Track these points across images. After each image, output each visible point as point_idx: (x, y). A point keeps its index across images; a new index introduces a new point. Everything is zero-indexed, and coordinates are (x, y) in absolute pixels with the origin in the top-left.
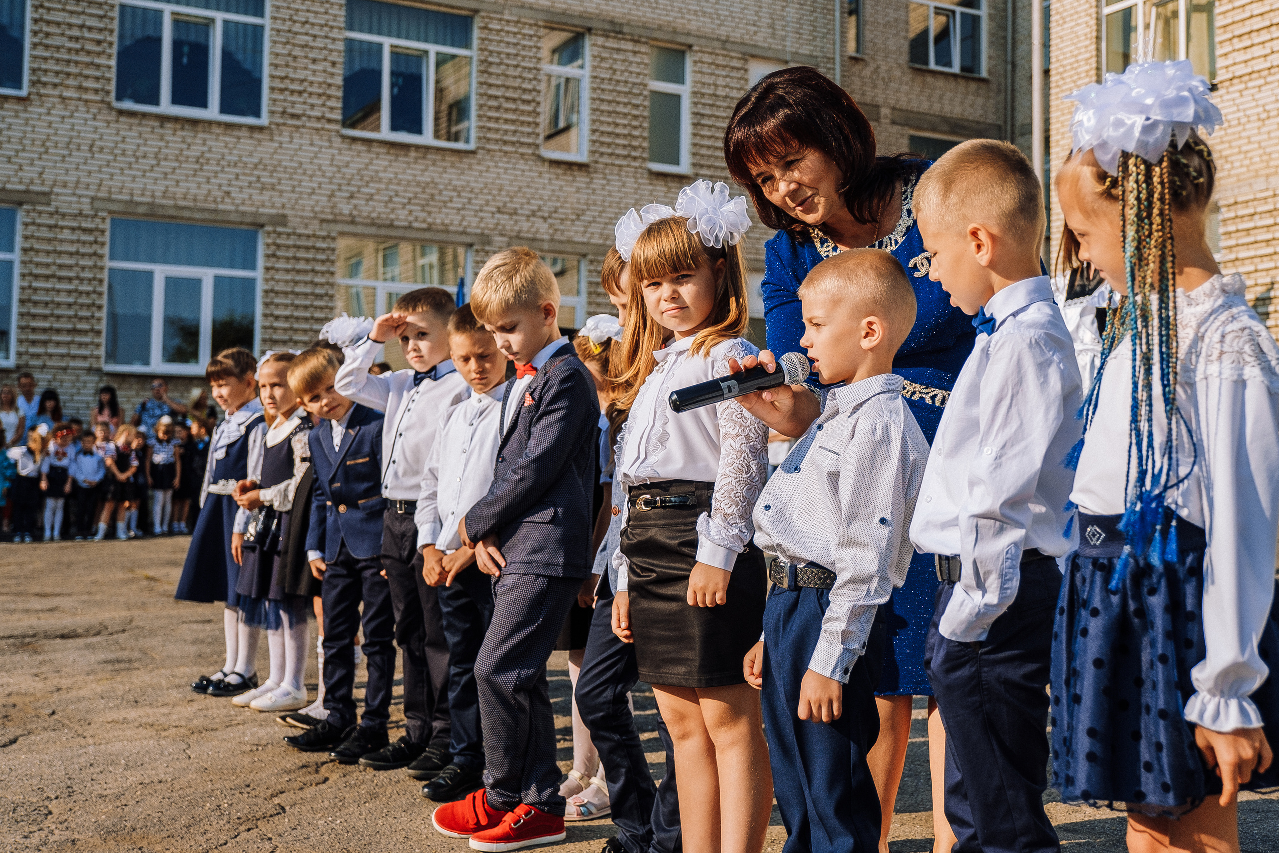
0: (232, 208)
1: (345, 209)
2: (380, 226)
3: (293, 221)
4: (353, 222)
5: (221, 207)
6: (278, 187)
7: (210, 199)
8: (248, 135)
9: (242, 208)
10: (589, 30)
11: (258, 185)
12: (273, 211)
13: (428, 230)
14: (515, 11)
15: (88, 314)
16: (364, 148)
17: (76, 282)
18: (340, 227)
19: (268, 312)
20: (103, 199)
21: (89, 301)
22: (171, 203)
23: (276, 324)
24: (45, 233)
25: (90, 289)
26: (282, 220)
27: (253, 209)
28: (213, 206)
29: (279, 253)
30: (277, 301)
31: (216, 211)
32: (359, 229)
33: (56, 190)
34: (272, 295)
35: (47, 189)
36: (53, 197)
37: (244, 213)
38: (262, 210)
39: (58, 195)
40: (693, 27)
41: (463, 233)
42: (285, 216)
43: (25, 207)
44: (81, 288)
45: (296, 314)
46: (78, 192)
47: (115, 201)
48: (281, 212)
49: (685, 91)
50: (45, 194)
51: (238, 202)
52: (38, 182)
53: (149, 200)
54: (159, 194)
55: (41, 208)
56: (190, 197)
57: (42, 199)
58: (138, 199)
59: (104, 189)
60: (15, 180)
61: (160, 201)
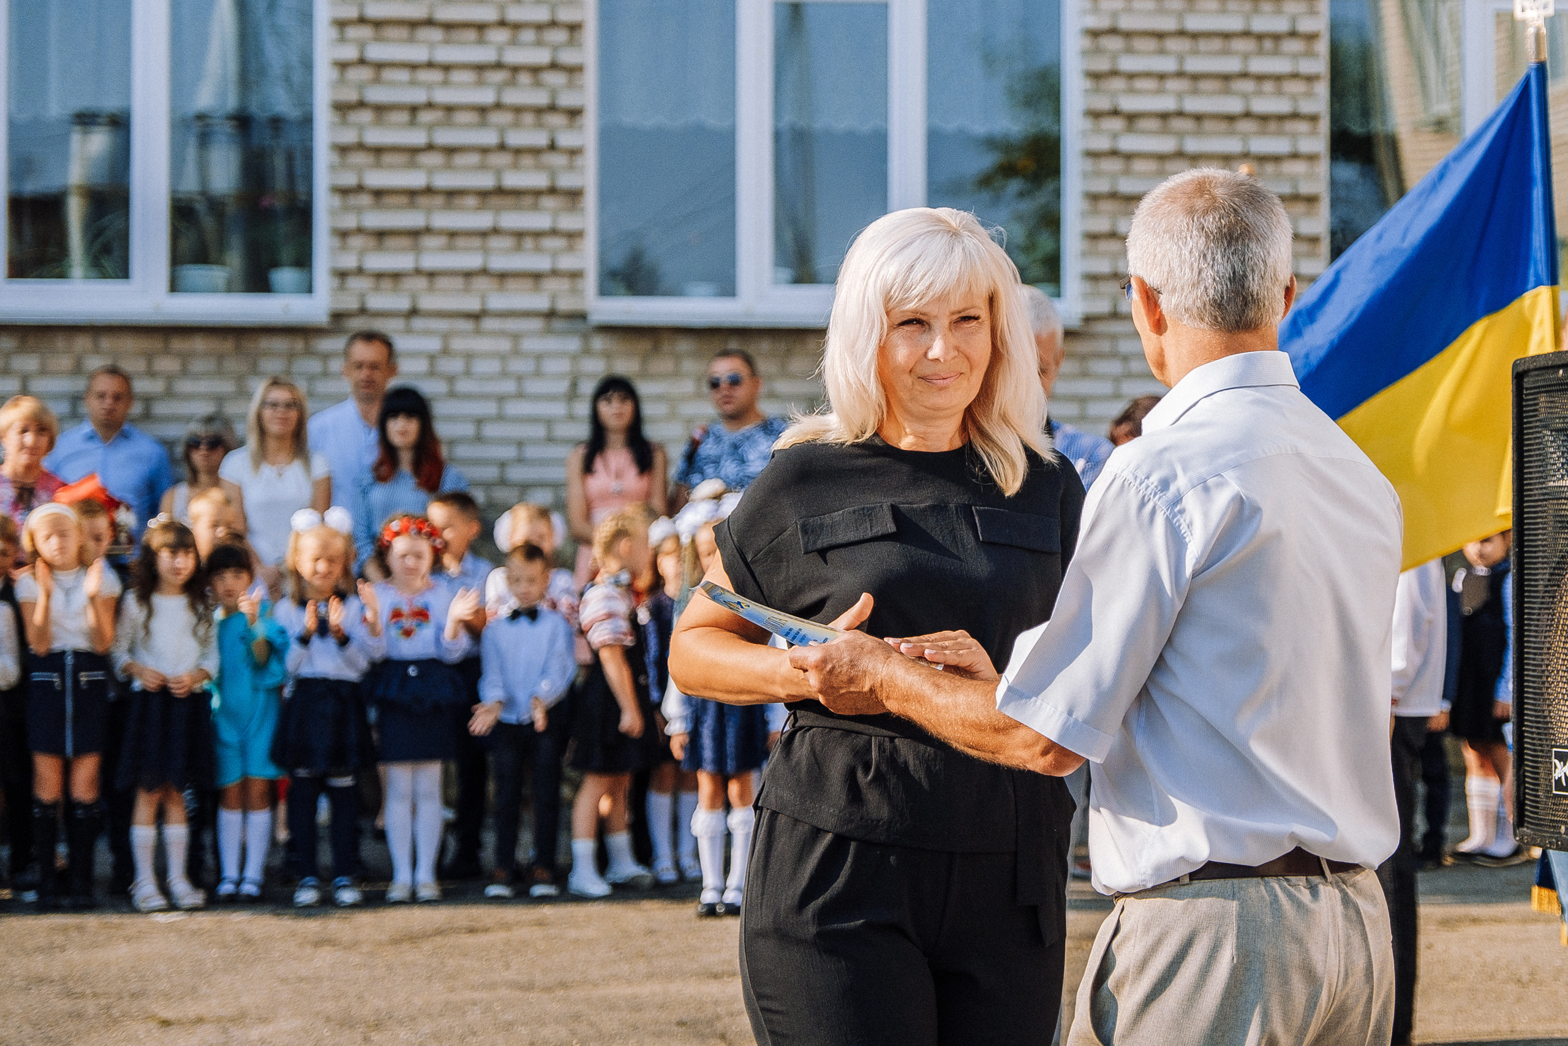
15: (540, 139)
17: (500, 36)
19: (1103, 103)
21: (541, 98)
23: (1129, 143)
25: (542, 57)
30: (1128, 64)
34: (1113, 44)
44: (513, 56)
45: (1193, 105)
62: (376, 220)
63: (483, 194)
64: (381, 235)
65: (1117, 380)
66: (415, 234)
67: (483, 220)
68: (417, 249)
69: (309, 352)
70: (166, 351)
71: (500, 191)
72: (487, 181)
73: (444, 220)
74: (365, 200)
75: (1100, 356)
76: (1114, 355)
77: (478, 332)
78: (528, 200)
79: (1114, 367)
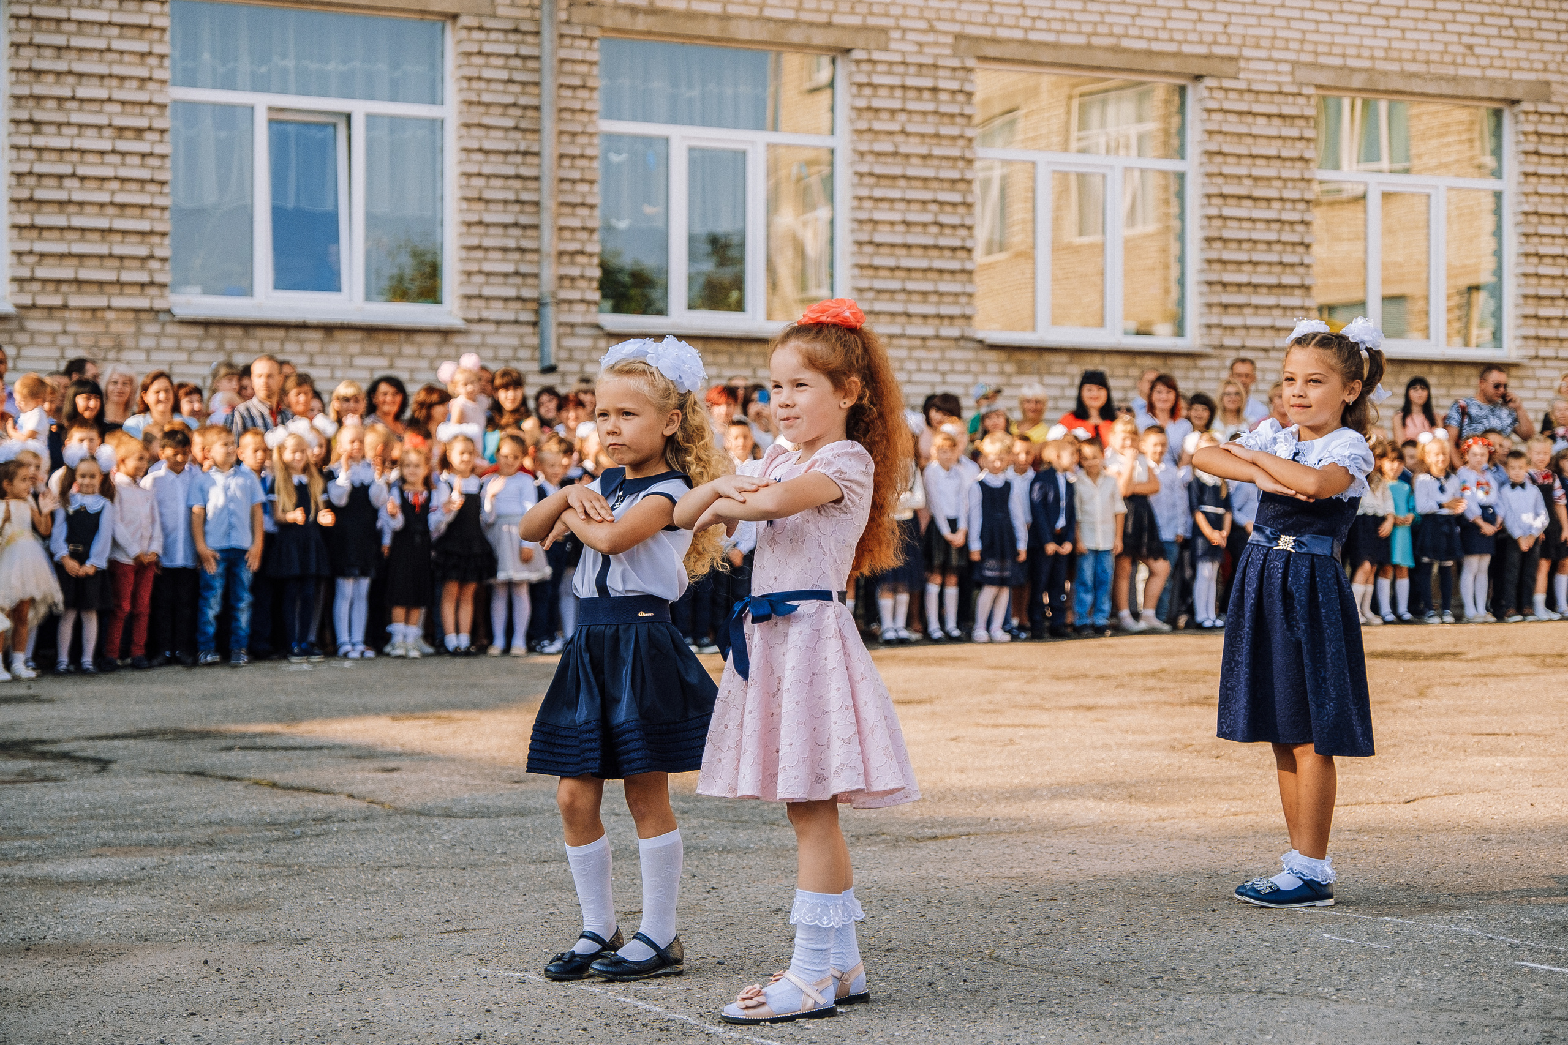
0: (1477, 73)
3: (1560, 92)
5: (1463, 72)
6: (1538, 35)
7: (1448, 58)
9: (1490, 73)
11: (1511, 33)
12: (1532, 76)
20: (1307, 65)
22: (1395, 67)
24: (1233, 125)
26: (1544, 91)
27: (1505, 74)
28: (1451, 71)
29: (1543, 149)
31: (1454, 79)
33: (1247, 52)
35: (1233, 51)
36: (1242, 64)
37: (1493, 80)
38: (1517, 75)
39: (1249, 59)
42: (1548, 84)
43: (1209, 82)
46: (1276, 55)
47: (1322, 67)
48: (1543, 76)
50: (1231, 59)
51: (1484, 62)
52: (1222, 39)
53: (1367, 64)
54: (1379, 53)
55: (1227, 83)
56: (1421, 57)
57: (1228, 68)
58: (1352, 63)
59: (1308, 47)
60: (1193, 37)
61: (1381, 65)
62: (1227, 299)
63: (1270, 287)
64: (1226, 306)
65: (1535, 390)
66: (1240, 306)
67: (1271, 300)
68: (1241, 314)
69: (1195, 367)
70: (1134, 365)
71: (1279, 286)
72: (1273, 280)
73: (1256, 300)
74: (1219, 288)
75: (1528, 377)
76: (1534, 378)
77: (1268, 358)
78: (1289, 291)
79: (1532, 383)
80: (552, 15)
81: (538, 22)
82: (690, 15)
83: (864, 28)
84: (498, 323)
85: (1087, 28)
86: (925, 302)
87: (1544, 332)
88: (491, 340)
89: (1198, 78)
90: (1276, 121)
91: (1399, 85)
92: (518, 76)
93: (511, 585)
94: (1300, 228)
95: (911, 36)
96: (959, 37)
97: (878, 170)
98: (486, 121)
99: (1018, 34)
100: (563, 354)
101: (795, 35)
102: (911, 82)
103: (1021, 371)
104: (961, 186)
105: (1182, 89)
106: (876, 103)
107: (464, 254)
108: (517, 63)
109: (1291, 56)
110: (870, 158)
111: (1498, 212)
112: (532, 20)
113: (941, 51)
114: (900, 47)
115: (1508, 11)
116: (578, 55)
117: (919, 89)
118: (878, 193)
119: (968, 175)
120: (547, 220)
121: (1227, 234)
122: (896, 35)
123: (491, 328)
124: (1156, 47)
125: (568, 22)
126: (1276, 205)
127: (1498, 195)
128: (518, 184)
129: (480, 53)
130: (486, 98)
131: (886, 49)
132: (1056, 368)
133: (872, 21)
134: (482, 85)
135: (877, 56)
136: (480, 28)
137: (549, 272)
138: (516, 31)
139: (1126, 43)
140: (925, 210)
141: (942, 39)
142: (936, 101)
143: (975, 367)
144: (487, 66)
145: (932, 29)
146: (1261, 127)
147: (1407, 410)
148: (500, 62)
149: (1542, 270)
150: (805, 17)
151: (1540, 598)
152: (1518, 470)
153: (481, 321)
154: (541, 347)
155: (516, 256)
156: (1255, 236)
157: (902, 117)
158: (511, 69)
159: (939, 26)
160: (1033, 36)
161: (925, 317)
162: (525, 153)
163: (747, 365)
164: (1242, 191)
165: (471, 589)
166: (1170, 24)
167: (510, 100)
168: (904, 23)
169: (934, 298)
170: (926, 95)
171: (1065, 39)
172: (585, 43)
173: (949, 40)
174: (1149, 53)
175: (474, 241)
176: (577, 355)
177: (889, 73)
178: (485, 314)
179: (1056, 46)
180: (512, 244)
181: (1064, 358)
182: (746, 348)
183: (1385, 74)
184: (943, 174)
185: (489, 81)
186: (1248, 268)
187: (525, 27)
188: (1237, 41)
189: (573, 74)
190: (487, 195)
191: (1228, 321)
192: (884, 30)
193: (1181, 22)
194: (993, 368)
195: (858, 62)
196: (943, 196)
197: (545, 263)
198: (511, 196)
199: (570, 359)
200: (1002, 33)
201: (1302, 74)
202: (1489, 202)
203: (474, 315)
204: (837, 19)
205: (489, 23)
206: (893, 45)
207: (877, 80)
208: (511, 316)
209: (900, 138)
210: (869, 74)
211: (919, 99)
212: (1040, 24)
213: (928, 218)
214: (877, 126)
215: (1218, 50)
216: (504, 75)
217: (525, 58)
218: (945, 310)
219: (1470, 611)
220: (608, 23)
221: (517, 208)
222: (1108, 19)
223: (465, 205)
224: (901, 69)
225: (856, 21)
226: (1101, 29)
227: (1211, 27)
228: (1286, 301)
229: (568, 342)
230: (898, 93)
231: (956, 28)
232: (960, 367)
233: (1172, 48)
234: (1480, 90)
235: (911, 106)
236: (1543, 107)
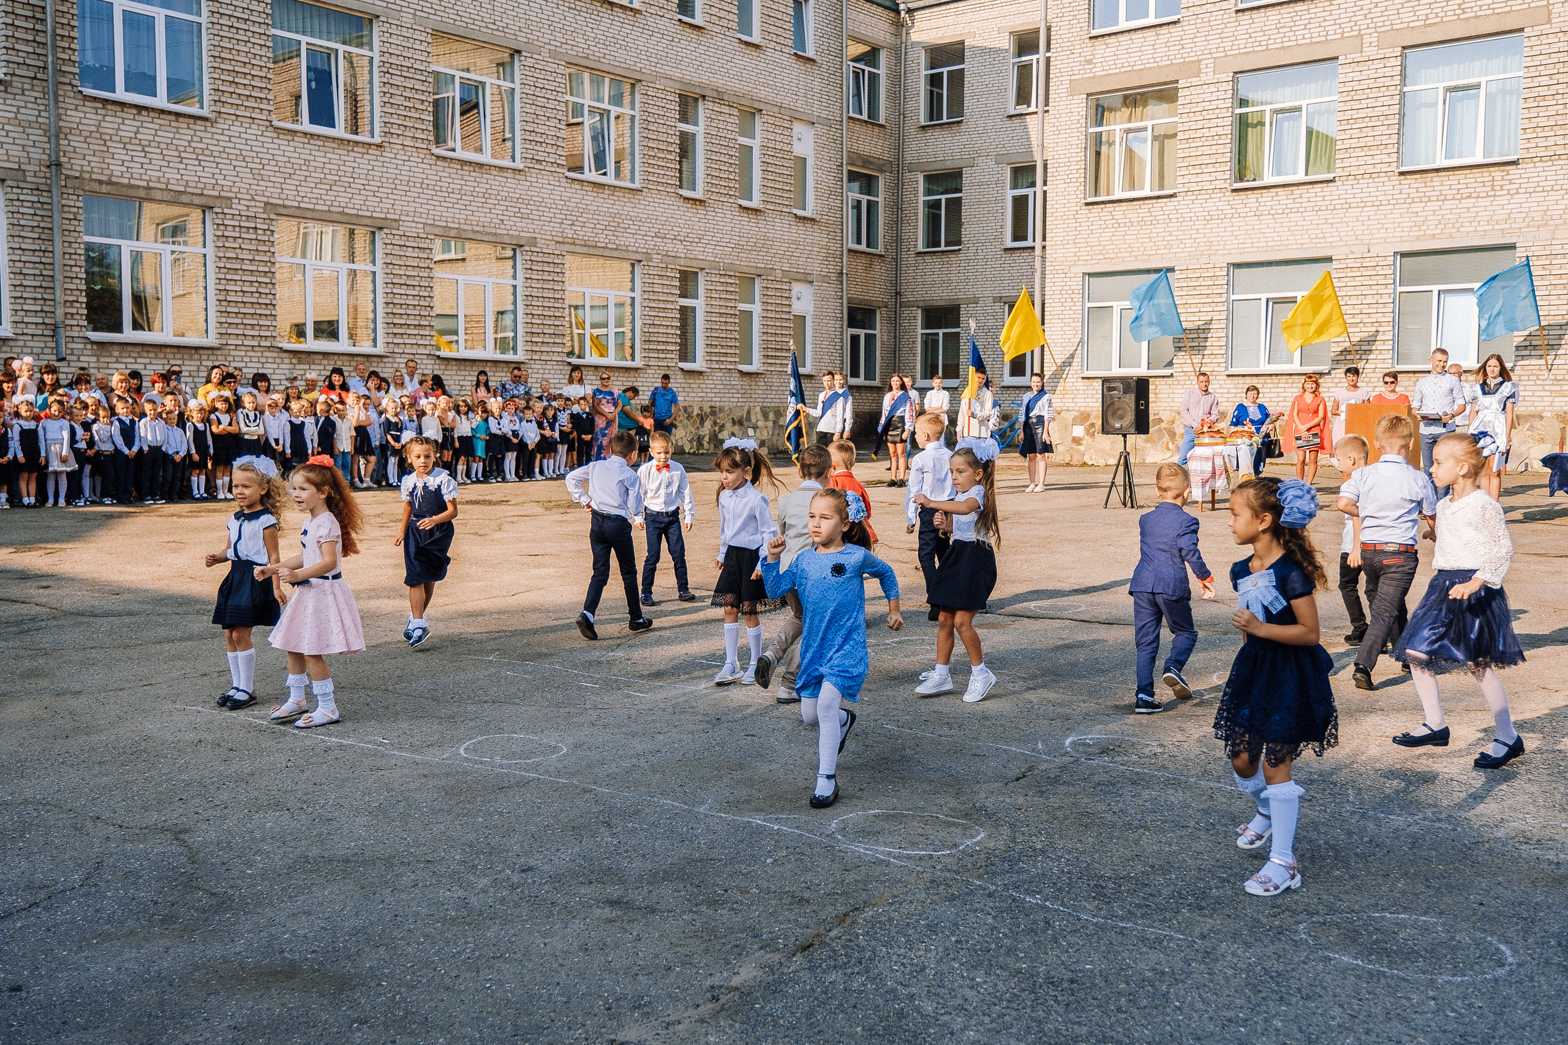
0: (505, 232)
1: (569, 233)
2: (589, 246)
3: (541, 243)
4: (574, 244)
5: (499, 231)
6: (531, 217)
7: (492, 225)
8: (512, 176)
9: (510, 232)
10: (704, 97)
11: (519, 215)
12: (529, 235)
13: (616, 249)
14: (662, 80)
16: (579, 187)
18: (566, 247)
20: (430, 225)
22: (470, 228)
24: (397, 251)
26: (533, 242)
27: (517, 233)
28: (494, 231)
29: (534, 268)
31: (495, 234)
32: (578, 249)
33: (403, 218)
35: (397, 217)
36: (401, 223)
37: (512, 236)
38: (522, 234)
39: (404, 221)
40: (762, 95)
41: (636, 252)
42: (535, 238)
43: (386, 231)
46: (416, 219)
47: (437, 226)
48: (533, 235)
49: (756, 144)
50: (395, 220)
51: (508, 227)
52: (392, 211)
53: (457, 226)
54: (463, 221)
55: (394, 232)
56: (481, 224)
57: (394, 224)
58: (450, 225)
59: (431, 217)
60: (379, 210)
61: (463, 227)
62: (395, 331)
63: (415, 326)
64: (395, 334)
66: (402, 334)
67: (416, 332)
68: (402, 338)
72: (416, 323)
73: (409, 332)
74: (392, 326)
80: (57, 182)
81: (50, 185)
82: (130, 186)
83: (220, 197)
84: (33, 335)
85: (329, 203)
86: (253, 329)
87: (534, 348)
88: (29, 344)
89: (381, 228)
90: (417, 250)
91: (471, 236)
92: (39, 212)
93: (57, 474)
94: (428, 299)
95: (242, 202)
96: (266, 204)
97: (228, 266)
98: (22, 234)
99: (296, 204)
100: (69, 352)
101: (185, 199)
102: (243, 224)
103: (300, 363)
104: (269, 275)
105: (373, 233)
106: (226, 234)
107: (13, 300)
108: (39, 205)
109: (423, 221)
110: (224, 260)
111: (515, 294)
112: (46, 184)
113: (258, 209)
114: (238, 207)
115: (518, 205)
116: (72, 203)
117: (248, 228)
118: (228, 277)
119: (273, 270)
120: (58, 285)
121: (395, 301)
122: (236, 201)
123: (30, 338)
124: (361, 213)
125: (66, 186)
126: (418, 288)
127: (515, 287)
128: (41, 266)
129: (18, 200)
130: (22, 222)
131: (231, 208)
132: (317, 362)
133: (222, 194)
134: (20, 216)
135: (226, 211)
136: (18, 187)
137: (60, 312)
138: (37, 189)
139: (346, 211)
140: (252, 286)
141: (258, 204)
142: (256, 233)
143: (278, 361)
144: (22, 206)
145: (253, 199)
146: (410, 252)
147: (478, 385)
148: (30, 204)
149: (534, 321)
150: (189, 190)
151: (537, 470)
152: (529, 414)
153: (23, 334)
154: (57, 347)
155: (42, 302)
156: (408, 302)
157: (240, 241)
158: (35, 209)
159: (256, 198)
160: (302, 205)
161: (253, 336)
162: (44, 251)
163: (165, 358)
164: (403, 282)
165: (35, 475)
166: (367, 203)
167: (36, 224)
168: (239, 196)
169: (257, 328)
170: (251, 231)
171: (317, 207)
172: (75, 198)
173: (262, 205)
174: (358, 216)
175: (19, 294)
176: (75, 352)
177: (233, 219)
178: (25, 331)
179: (313, 210)
180: (39, 296)
181: (321, 357)
182: (163, 350)
183: (465, 231)
184: (260, 269)
185: (23, 214)
186: (405, 317)
187: (42, 187)
188: (398, 212)
189: (69, 212)
190: (24, 271)
191: (396, 341)
192: (230, 199)
193: (372, 202)
194: (287, 361)
195: (217, 213)
196: (260, 279)
197: (57, 306)
198: (37, 272)
199: (72, 354)
200: (287, 203)
201: (428, 229)
202: (511, 290)
203: (19, 331)
204: (205, 192)
205: (22, 185)
206: (234, 206)
207: (226, 222)
208: (40, 332)
209: (239, 251)
210: (222, 220)
211: (248, 232)
212: (305, 199)
213: (254, 289)
214: (227, 245)
215: (389, 216)
216: (32, 211)
217: (42, 203)
218: (262, 333)
219: (508, 476)
220: (87, 188)
221: (41, 278)
222: (338, 199)
223: (12, 276)
224: (239, 218)
225: (216, 193)
226: (335, 203)
227: (386, 205)
228: (422, 332)
229: (70, 346)
230: (237, 229)
231: (266, 199)
232: (270, 360)
233: (369, 214)
234: (506, 240)
235: (243, 236)
236: (533, 249)
